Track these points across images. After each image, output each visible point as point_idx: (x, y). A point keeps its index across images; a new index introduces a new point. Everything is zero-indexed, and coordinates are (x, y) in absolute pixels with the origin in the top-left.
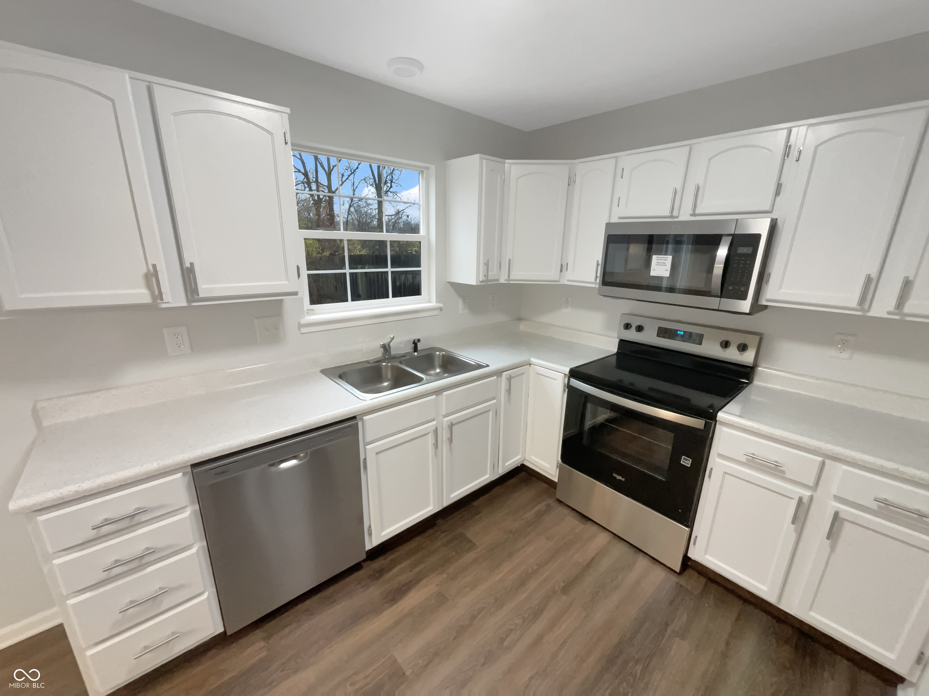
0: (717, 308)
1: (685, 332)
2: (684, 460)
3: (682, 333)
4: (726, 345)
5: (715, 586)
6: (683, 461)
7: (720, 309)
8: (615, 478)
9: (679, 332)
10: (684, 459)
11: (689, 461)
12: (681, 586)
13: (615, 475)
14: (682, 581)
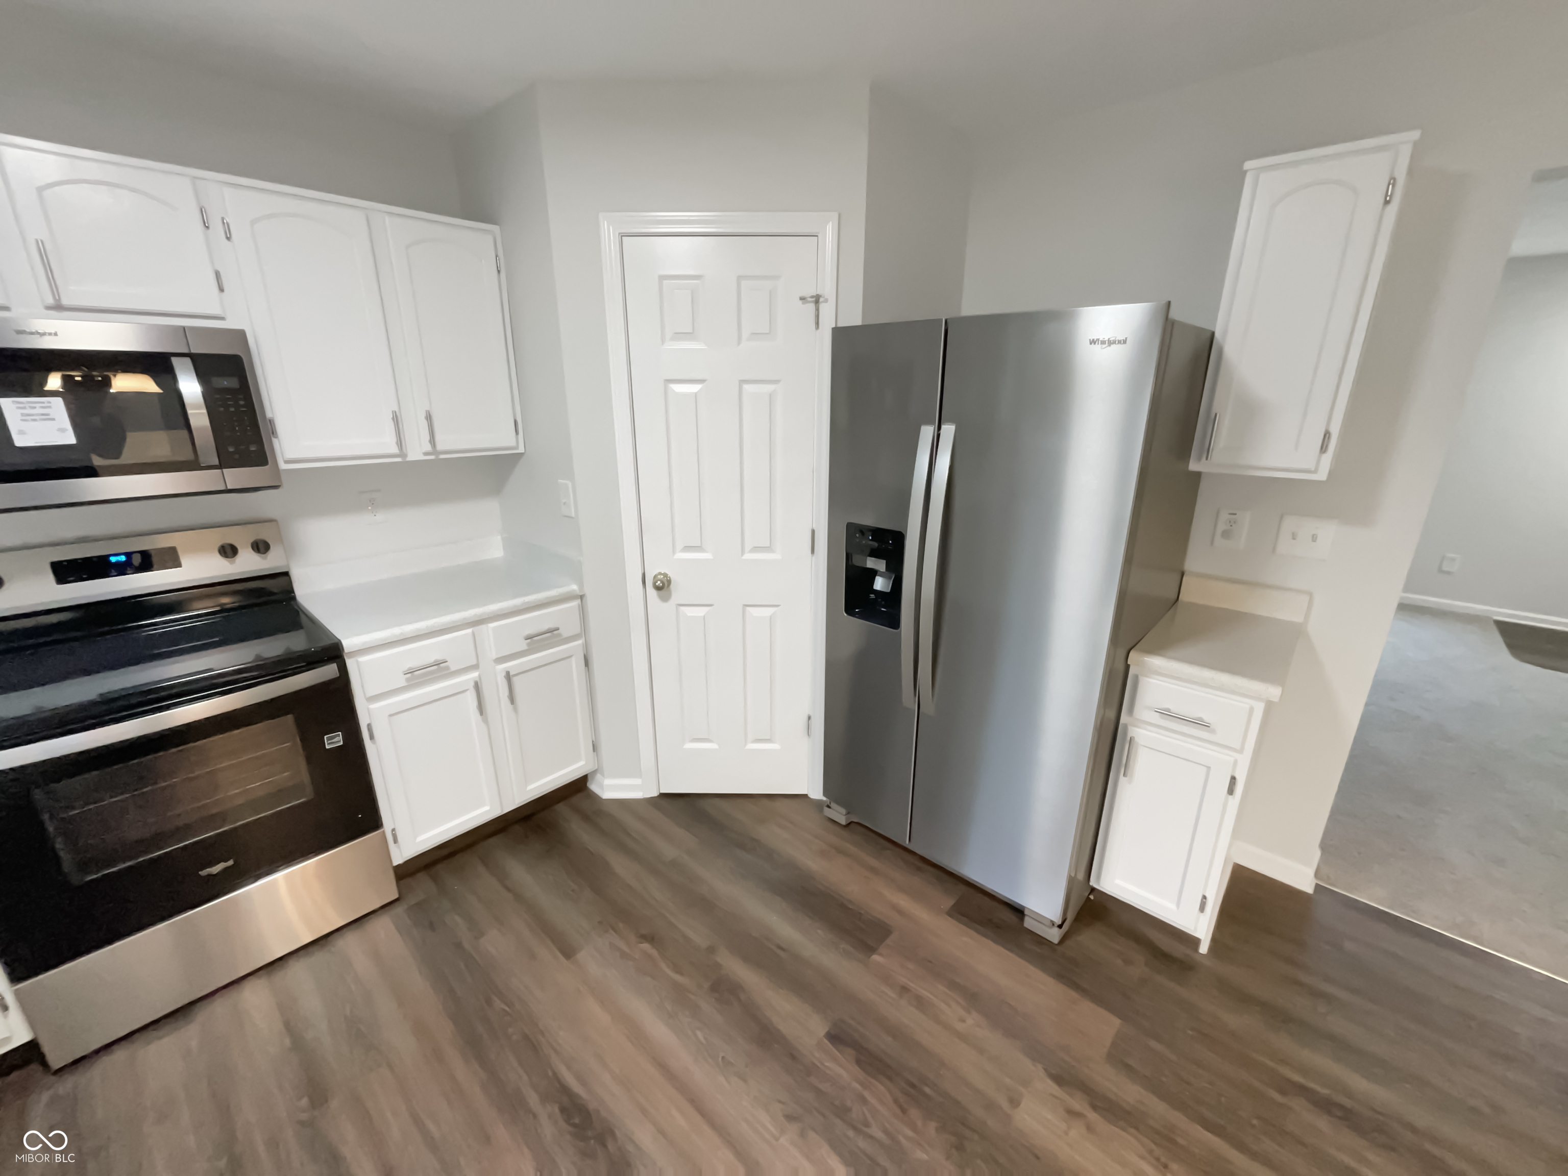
0: (222, 488)
1: (128, 555)
2: (329, 742)
3: (123, 558)
4: (229, 551)
5: (439, 867)
6: (328, 744)
7: (229, 487)
8: (210, 875)
9: (113, 559)
10: (329, 739)
11: (338, 738)
12: (419, 905)
13: (203, 873)
14: (412, 900)
